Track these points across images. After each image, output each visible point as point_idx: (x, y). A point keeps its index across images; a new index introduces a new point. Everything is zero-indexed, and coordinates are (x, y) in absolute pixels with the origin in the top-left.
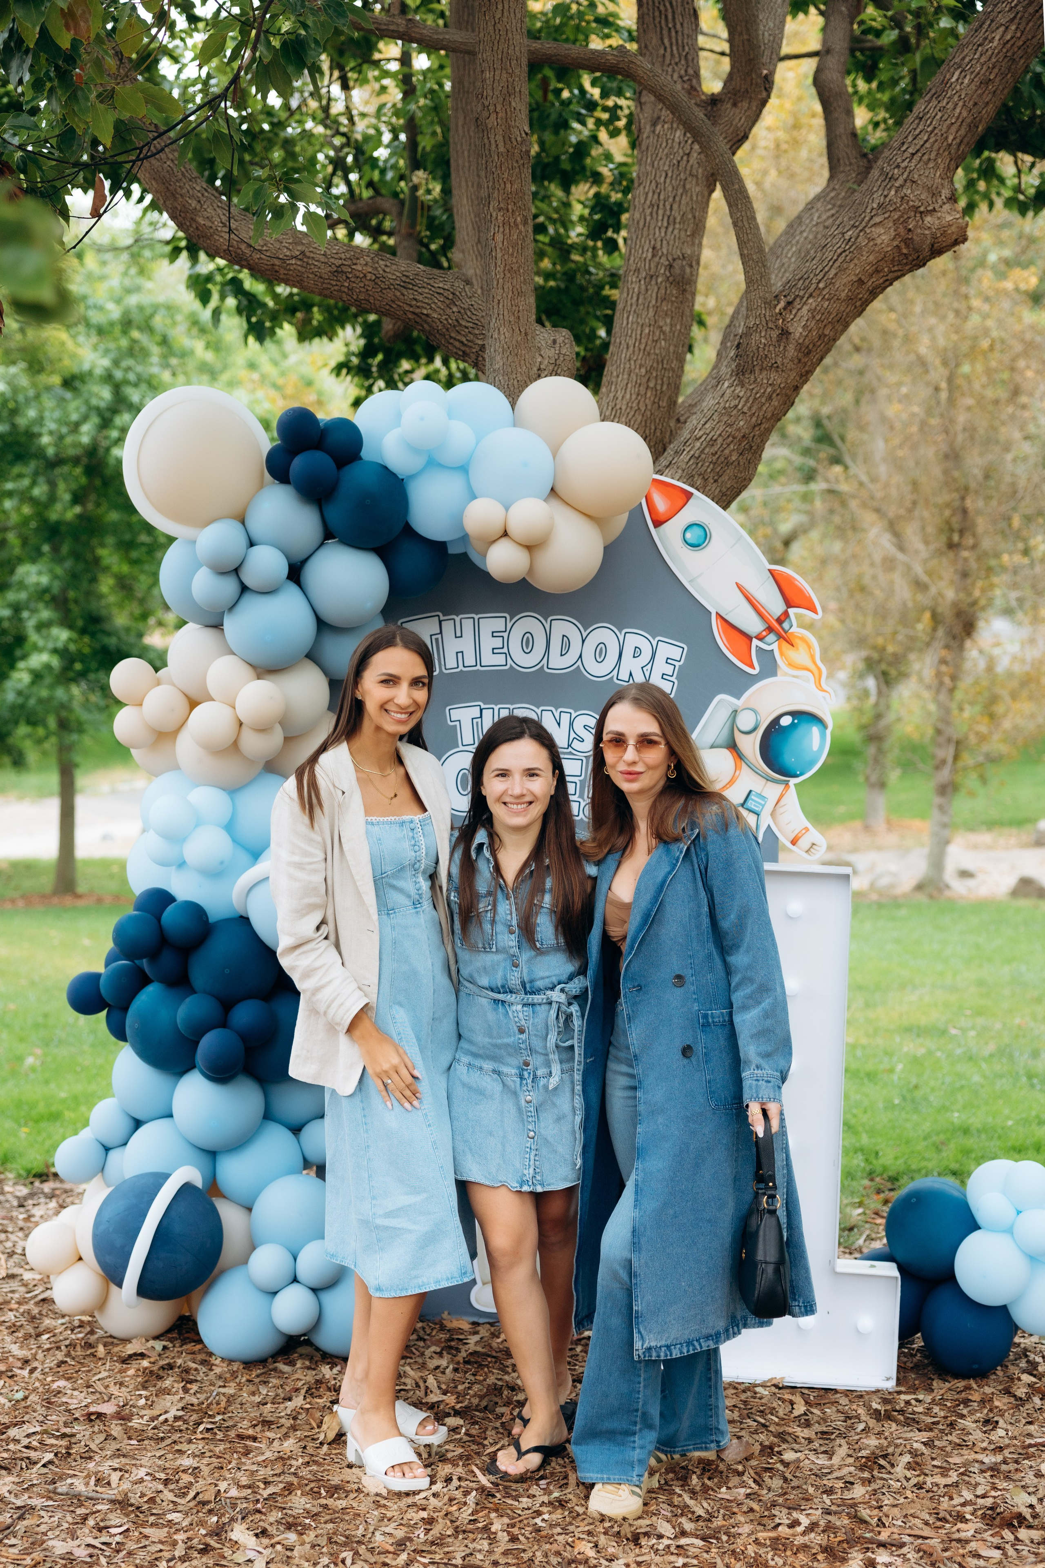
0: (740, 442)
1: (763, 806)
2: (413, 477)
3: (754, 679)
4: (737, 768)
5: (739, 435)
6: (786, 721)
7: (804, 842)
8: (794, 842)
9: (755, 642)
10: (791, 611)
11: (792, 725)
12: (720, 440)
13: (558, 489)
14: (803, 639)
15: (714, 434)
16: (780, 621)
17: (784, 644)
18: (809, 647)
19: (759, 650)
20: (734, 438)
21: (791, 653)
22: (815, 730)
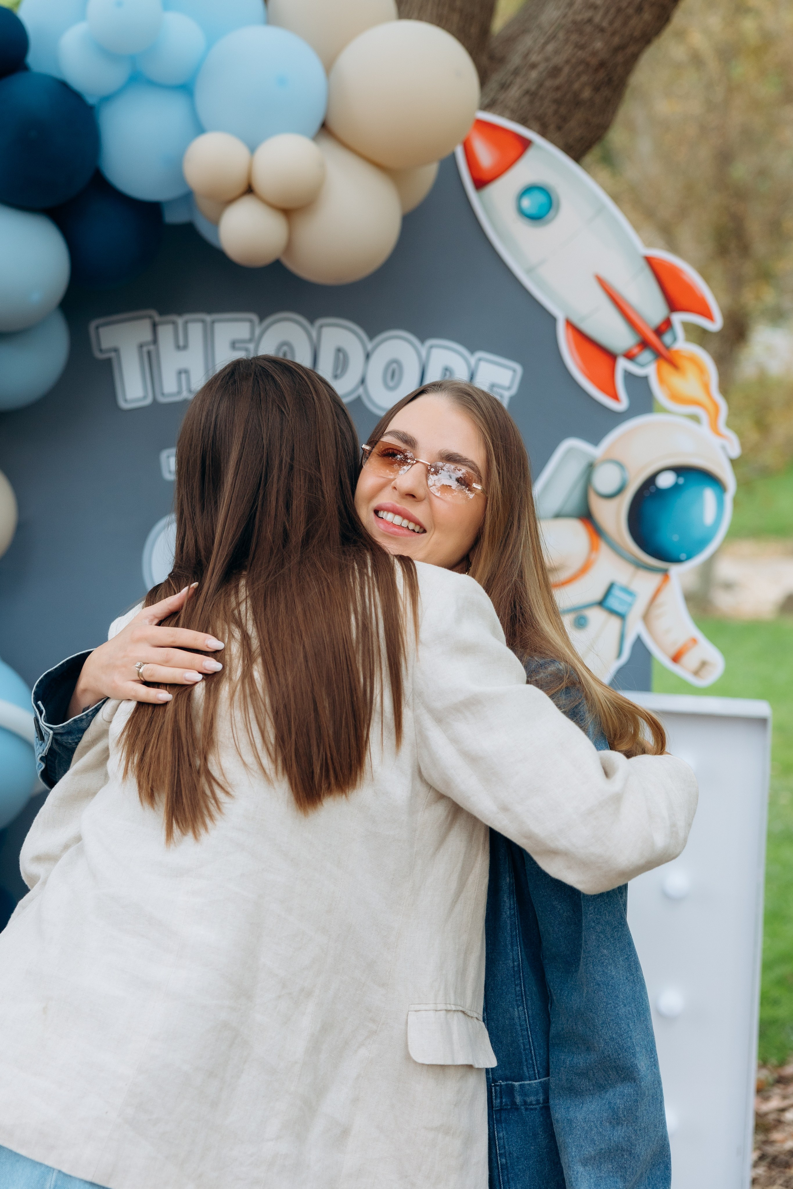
0: (596, 70)
1: (630, 605)
2: (107, 99)
3: (618, 418)
4: (593, 548)
5: (594, 62)
6: (666, 481)
7: (691, 660)
8: (676, 659)
9: (622, 364)
10: (677, 318)
11: (676, 488)
12: (566, 70)
13: (334, 125)
14: (693, 360)
15: (558, 60)
16: (659, 332)
17: (666, 368)
18: (701, 370)
19: (629, 376)
20: (588, 64)
21: (676, 381)
22: (709, 495)
